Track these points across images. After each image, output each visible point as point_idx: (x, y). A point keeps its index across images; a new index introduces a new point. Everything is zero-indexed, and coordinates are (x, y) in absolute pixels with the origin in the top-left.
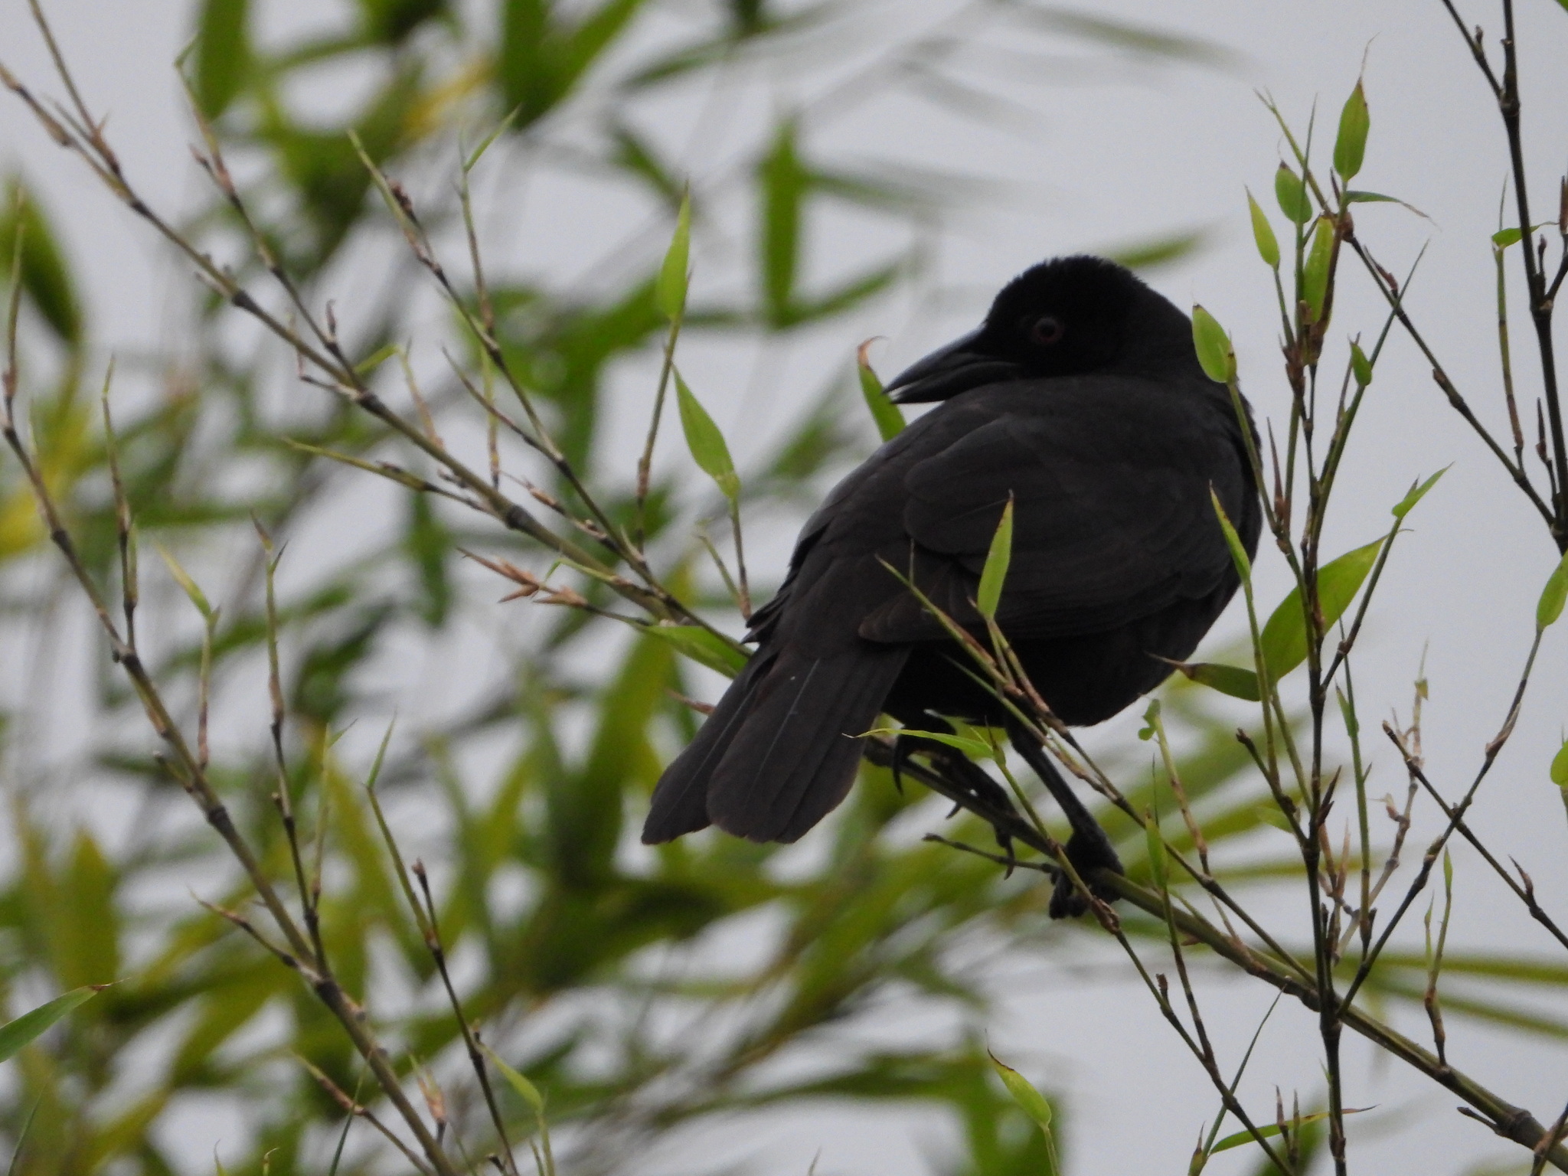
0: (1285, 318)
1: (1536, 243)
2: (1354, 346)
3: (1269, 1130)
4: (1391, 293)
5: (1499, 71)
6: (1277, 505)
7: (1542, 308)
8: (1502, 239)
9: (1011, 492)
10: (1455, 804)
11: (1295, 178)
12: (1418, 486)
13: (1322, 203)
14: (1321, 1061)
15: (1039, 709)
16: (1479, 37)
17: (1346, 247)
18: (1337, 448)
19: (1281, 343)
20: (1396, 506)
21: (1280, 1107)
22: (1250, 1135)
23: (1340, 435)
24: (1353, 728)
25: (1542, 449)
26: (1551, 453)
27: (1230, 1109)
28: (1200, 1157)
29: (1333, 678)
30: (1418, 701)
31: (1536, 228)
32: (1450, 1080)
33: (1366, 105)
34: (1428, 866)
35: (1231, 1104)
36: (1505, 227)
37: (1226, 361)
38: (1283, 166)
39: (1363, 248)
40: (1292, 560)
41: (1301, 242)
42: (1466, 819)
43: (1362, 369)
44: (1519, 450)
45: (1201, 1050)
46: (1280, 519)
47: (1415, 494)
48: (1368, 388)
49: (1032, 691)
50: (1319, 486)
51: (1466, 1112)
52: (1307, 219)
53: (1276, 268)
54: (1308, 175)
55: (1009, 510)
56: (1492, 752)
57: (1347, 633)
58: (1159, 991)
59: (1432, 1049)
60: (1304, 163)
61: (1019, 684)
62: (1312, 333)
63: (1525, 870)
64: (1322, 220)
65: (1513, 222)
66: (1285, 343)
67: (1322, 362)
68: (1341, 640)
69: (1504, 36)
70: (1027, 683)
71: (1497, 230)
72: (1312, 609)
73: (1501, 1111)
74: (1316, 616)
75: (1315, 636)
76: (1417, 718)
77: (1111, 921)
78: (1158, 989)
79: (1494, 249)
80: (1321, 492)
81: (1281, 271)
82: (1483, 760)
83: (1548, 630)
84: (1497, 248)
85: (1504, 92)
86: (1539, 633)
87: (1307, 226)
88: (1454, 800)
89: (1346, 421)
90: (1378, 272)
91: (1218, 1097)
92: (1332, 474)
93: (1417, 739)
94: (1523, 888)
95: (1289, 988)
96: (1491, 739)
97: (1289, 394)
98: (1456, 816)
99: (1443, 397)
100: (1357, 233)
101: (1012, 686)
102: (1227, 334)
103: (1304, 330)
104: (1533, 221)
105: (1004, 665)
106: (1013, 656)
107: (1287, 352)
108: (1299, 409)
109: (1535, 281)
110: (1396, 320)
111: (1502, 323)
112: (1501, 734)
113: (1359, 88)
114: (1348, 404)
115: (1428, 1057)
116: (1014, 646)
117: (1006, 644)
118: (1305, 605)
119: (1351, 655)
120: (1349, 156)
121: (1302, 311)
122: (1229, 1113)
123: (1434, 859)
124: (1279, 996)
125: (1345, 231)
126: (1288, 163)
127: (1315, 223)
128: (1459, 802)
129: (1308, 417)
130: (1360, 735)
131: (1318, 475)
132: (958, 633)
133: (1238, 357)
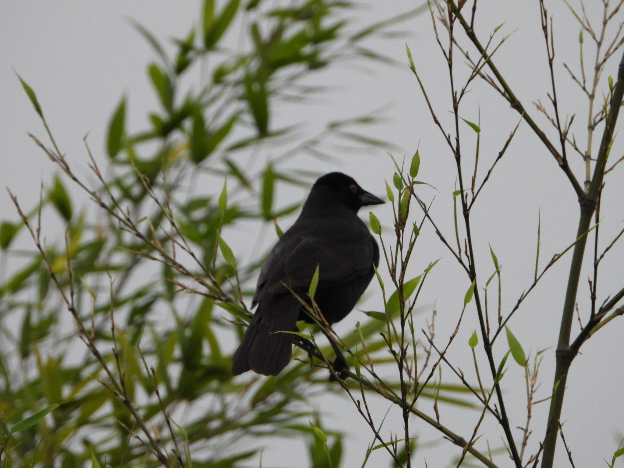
0: (395, 216)
1: (465, 195)
2: (415, 225)
3: (389, 444)
4: (424, 209)
5: (455, 146)
6: (392, 269)
7: (466, 213)
8: (456, 193)
9: (318, 263)
10: (442, 352)
11: (399, 177)
12: (432, 264)
13: (406, 184)
14: (403, 425)
15: (326, 325)
16: (449, 137)
17: (412, 195)
18: (409, 253)
19: (394, 223)
20: (426, 270)
21: (391, 437)
22: (383, 445)
23: (410, 250)
24: (413, 331)
25: (466, 252)
26: (469, 254)
27: (378, 438)
28: (369, 452)
29: (407, 318)
30: (433, 317)
31: (465, 190)
32: (441, 429)
33: (419, 157)
34: (433, 370)
35: (378, 436)
36: (456, 190)
37: (379, 228)
38: (396, 173)
39: (417, 196)
40: (396, 284)
41: (400, 195)
42: (445, 356)
43: (416, 231)
44: (460, 253)
45: (369, 422)
46: (393, 273)
47: (431, 266)
48: (418, 236)
49: (324, 319)
50: (404, 264)
51: (445, 438)
52: (402, 189)
53: (393, 202)
54: (402, 178)
55: (318, 268)
56: (452, 339)
57: (411, 305)
58: (358, 405)
59: (436, 420)
60: (401, 174)
61: (320, 317)
62: (403, 221)
63: (461, 370)
64: (406, 189)
65: (458, 189)
66: (395, 223)
67: (405, 229)
68: (409, 307)
69: (456, 136)
70: (322, 317)
71: (454, 191)
72: (401, 298)
73: (455, 438)
74: (403, 300)
75: (402, 306)
76: (433, 322)
77: (344, 385)
78: (357, 404)
79: (453, 196)
80: (405, 265)
81: (394, 203)
82: (449, 340)
83: (467, 304)
84: (454, 196)
85: (456, 152)
86: (465, 305)
87: (402, 191)
88: (441, 351)
89: (412, 245)
90: (420, 202)
91: (374, 435)
92: (408, 260)
93: (433, 328)
94: (461, 375)
95: (396, 402)
96: (451, 335)
97: (396, 238)
98: (442, 356)
99: (439, 238)
100: (415, 192)
101: (318, 318)
102: (379, 220)
103: (401, 220)
104: (464, 189)
105: (316, 312)
106: (319, 310)
107: (395, 226)
108: (399, 242)
109: (465, 205)
110: (426, 217)
111: (455, 217)
112: (454, 333)
113: (417, 152)
114: (412, 241)
115: (434, 422)
116: (319, 306)
117: (317, 306)
118: (400, 297)
119: (412, 311)
120: (414, 171)
121: (400, 215)
122: (377, 439)
123: (435, 368)
124: (392, 404)
125: (412, 192)
126: (397, 173)
127: (404, 190)
128: (443, 351)
129: (401, 244)
130: (415, 333)
131: (404, 260)
132: (303, 303)
133: (382, 227)
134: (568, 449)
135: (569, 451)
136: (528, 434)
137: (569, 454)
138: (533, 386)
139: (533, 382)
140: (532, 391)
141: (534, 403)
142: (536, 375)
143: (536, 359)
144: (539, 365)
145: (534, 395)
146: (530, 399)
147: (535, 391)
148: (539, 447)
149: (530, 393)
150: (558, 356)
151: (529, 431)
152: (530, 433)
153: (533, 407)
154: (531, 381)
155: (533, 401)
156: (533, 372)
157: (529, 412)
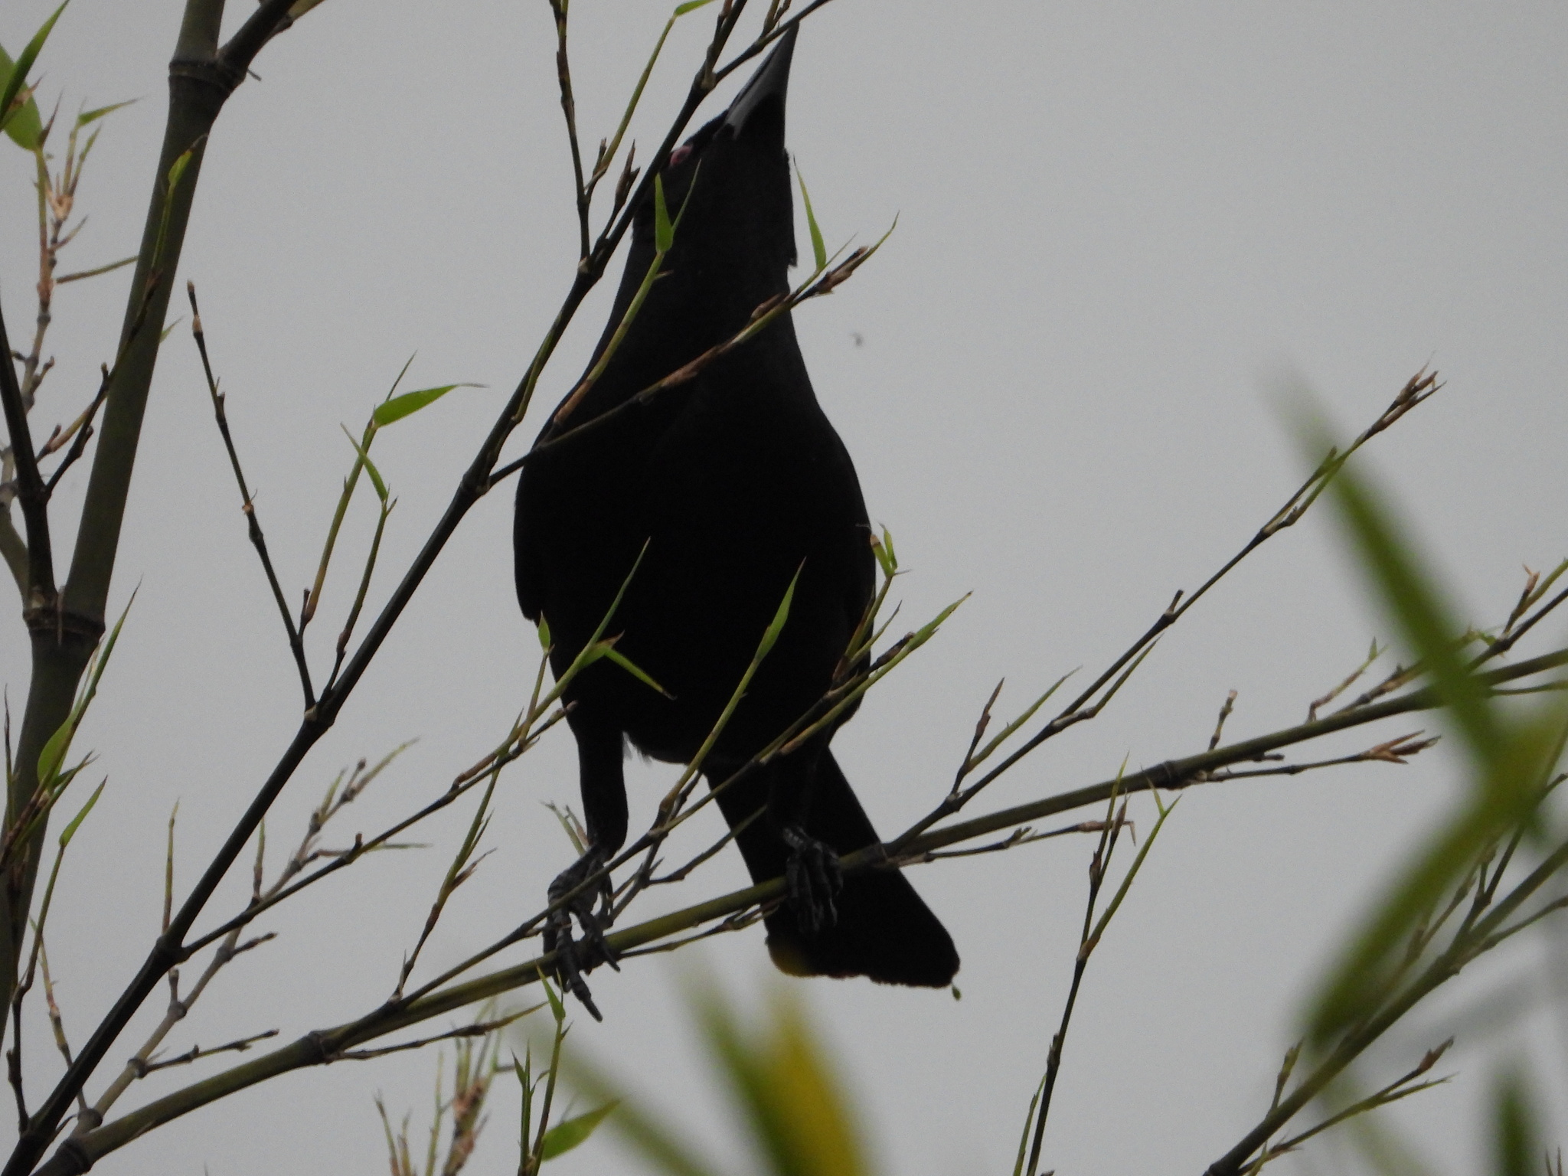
134: (215, 382)
135: (219, 393)
136: (39, 370)
137: (219, 402)
138: (58, 225)
139: (61, 212)
140: (54, 241)
141: (62, 280)
142: (70, 192)
143: (73, 136)
144: (82, 157)
145: (60, 254)
146: (49, 262)
147: (65, 242)
148: (98, 381)
149: (49, 245)
150: (175, 81)
151: (43, 360)
152: (48, 366)
153: (58, 292)
154: (54, 208)
155: (57, 272)
156: (62, 183)
157: (45, 304)
